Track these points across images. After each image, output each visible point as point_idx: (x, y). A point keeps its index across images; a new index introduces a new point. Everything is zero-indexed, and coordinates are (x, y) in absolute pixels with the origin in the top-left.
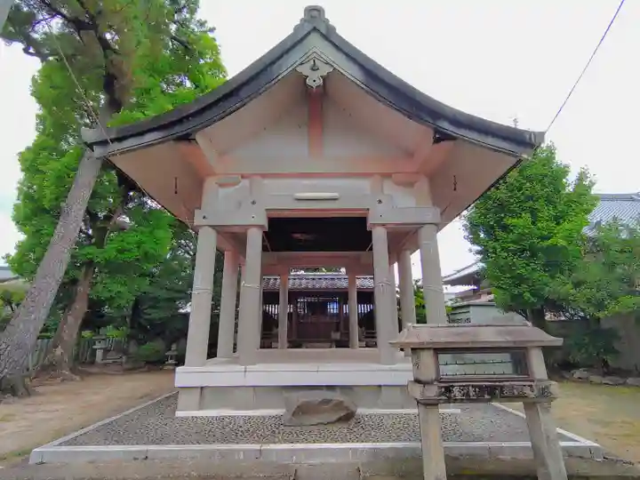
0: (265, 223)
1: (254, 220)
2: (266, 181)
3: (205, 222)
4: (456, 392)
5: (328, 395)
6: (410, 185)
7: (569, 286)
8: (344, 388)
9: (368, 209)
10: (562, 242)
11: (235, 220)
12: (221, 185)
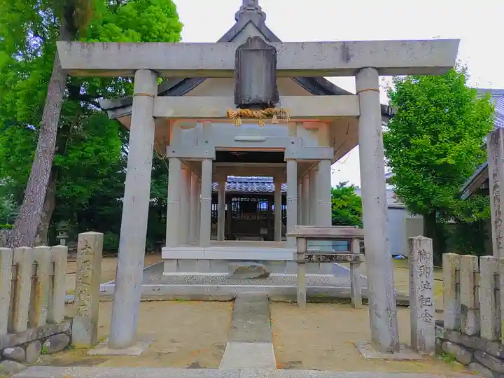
0: (214, 156)
1: (207, 154)
2: (214, 125)
3: (173, 155)
4: (314, 258)
5: (255, 264)
6: (316, 130)
7: (451, 197)
8: (264, 262)
9: (285, 148)
10: (451, 161)
11: (194, 154)
12: (183, 127)
